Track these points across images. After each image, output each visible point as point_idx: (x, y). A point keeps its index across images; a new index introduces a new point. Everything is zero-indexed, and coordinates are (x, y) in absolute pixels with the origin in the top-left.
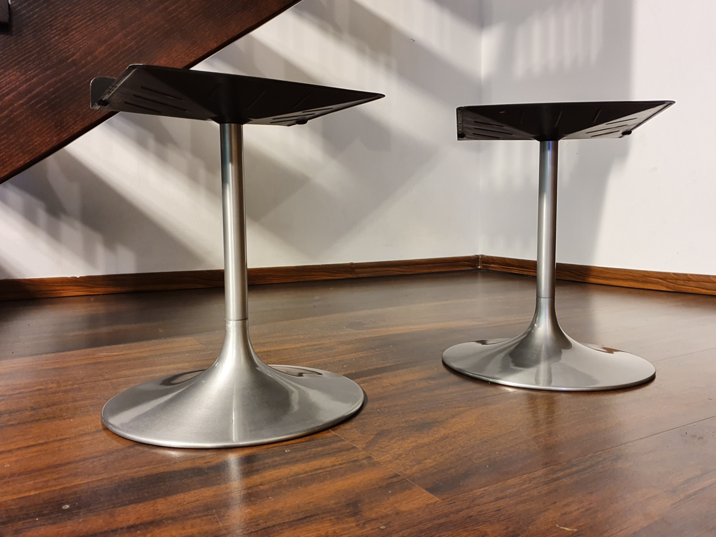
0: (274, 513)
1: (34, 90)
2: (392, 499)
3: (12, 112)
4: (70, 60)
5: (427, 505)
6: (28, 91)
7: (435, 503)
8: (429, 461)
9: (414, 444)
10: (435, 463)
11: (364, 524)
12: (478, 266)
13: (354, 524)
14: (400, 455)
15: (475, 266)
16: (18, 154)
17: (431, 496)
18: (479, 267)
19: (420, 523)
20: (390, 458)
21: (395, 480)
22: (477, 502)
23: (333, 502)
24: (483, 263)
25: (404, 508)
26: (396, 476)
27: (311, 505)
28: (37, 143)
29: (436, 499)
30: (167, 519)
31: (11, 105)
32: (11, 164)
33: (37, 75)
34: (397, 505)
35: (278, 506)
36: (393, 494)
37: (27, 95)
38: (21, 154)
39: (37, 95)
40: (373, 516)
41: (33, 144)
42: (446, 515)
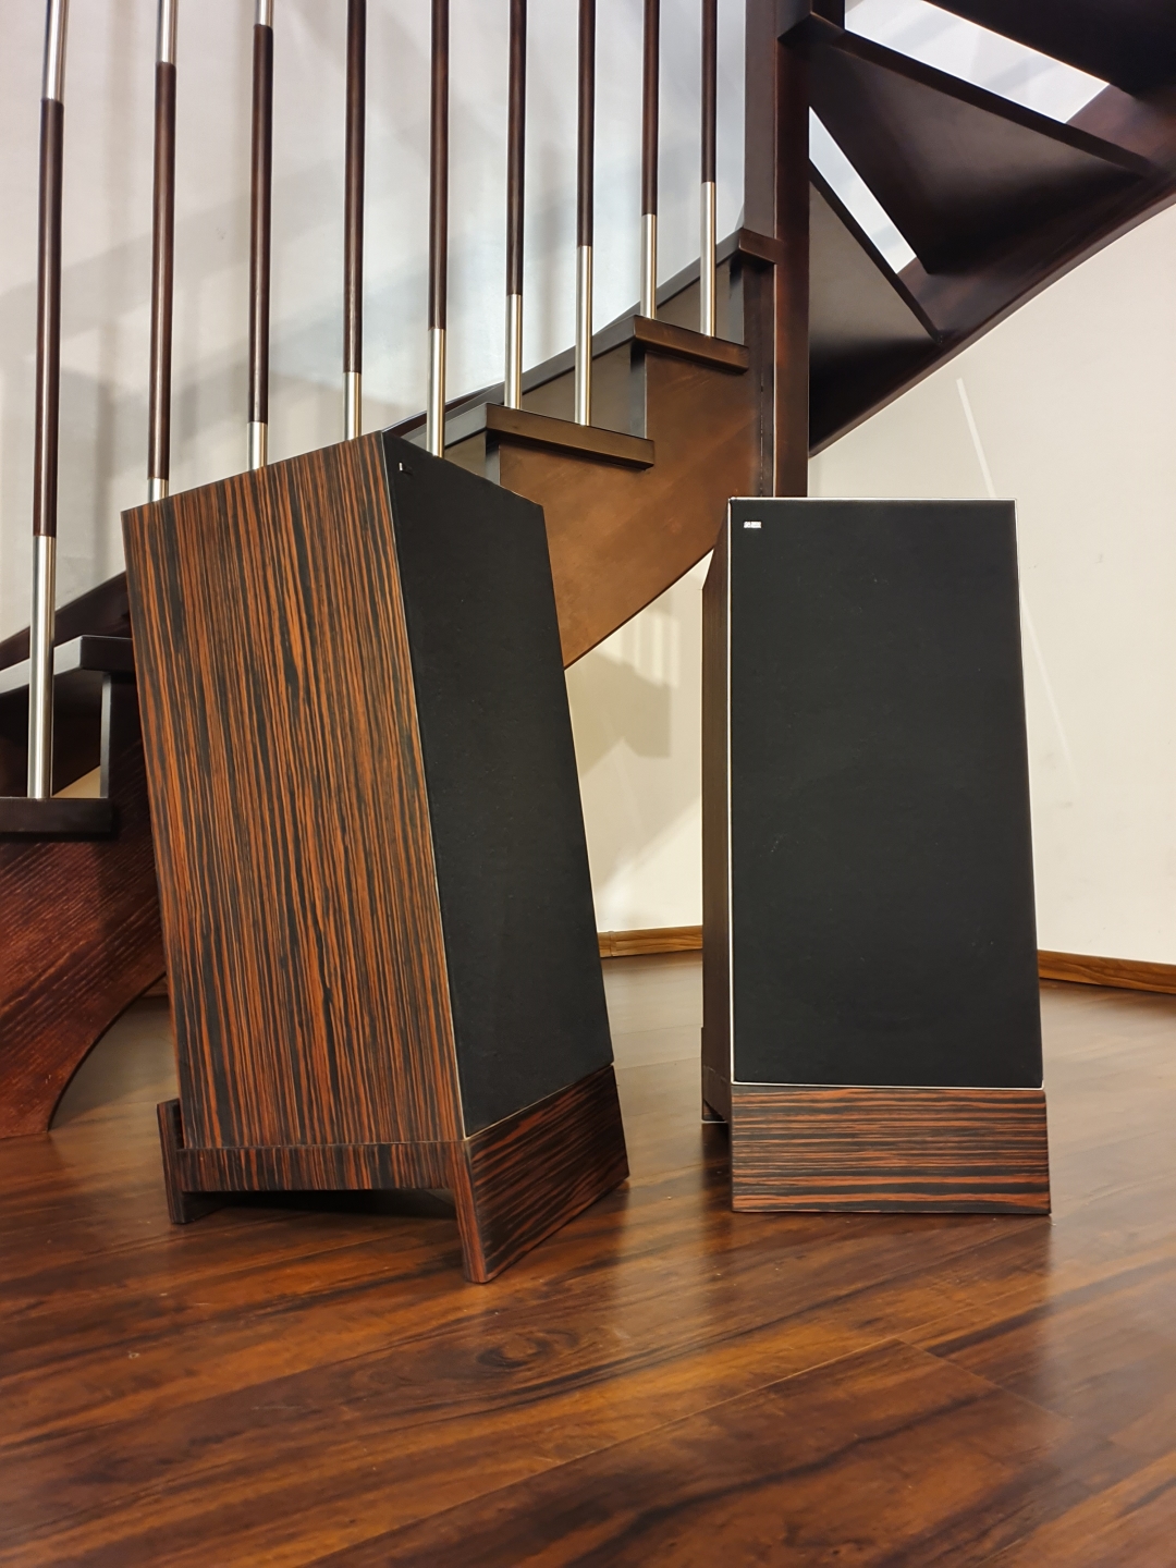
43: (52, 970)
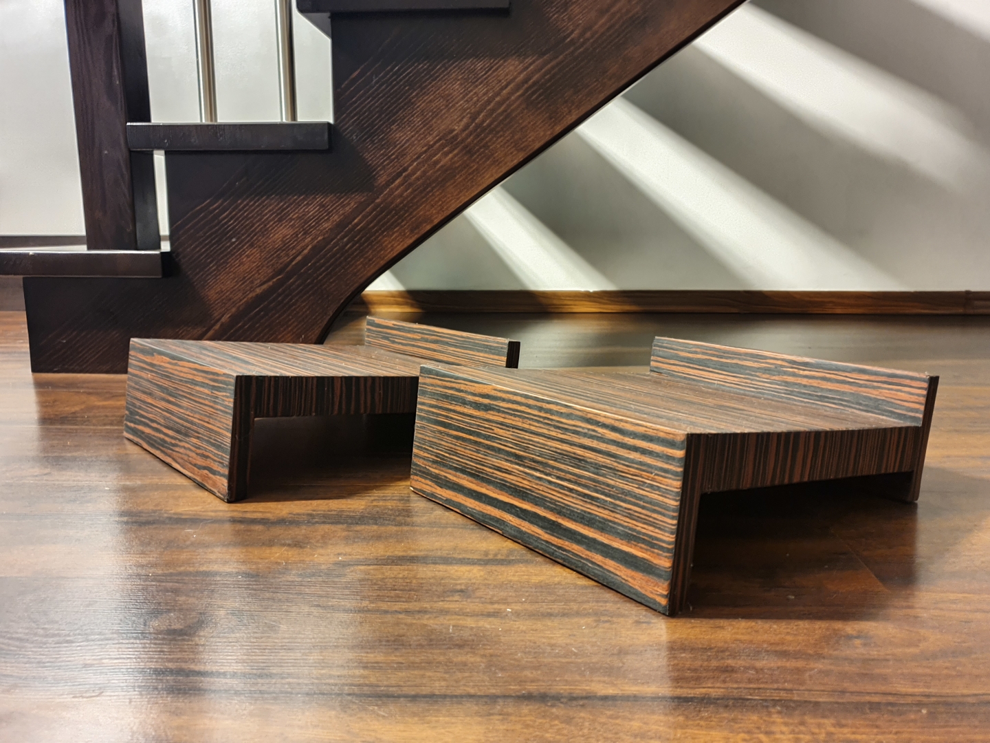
1: (530, 80)
3: (509, 106)
4: (568, 40)
6: (526, 81)
11: (771, 588)
16: (511, 153)
17: (879, 583)
28: (530, 139)
29: (882, 588)
31: (508, 98)
32: (506, 163)
33: (534, 62)
36: (828, 570)
37: (523, 86)
38: (515, 152)
39: (534, 84)
41: (526, 140)
43: (299, 258)
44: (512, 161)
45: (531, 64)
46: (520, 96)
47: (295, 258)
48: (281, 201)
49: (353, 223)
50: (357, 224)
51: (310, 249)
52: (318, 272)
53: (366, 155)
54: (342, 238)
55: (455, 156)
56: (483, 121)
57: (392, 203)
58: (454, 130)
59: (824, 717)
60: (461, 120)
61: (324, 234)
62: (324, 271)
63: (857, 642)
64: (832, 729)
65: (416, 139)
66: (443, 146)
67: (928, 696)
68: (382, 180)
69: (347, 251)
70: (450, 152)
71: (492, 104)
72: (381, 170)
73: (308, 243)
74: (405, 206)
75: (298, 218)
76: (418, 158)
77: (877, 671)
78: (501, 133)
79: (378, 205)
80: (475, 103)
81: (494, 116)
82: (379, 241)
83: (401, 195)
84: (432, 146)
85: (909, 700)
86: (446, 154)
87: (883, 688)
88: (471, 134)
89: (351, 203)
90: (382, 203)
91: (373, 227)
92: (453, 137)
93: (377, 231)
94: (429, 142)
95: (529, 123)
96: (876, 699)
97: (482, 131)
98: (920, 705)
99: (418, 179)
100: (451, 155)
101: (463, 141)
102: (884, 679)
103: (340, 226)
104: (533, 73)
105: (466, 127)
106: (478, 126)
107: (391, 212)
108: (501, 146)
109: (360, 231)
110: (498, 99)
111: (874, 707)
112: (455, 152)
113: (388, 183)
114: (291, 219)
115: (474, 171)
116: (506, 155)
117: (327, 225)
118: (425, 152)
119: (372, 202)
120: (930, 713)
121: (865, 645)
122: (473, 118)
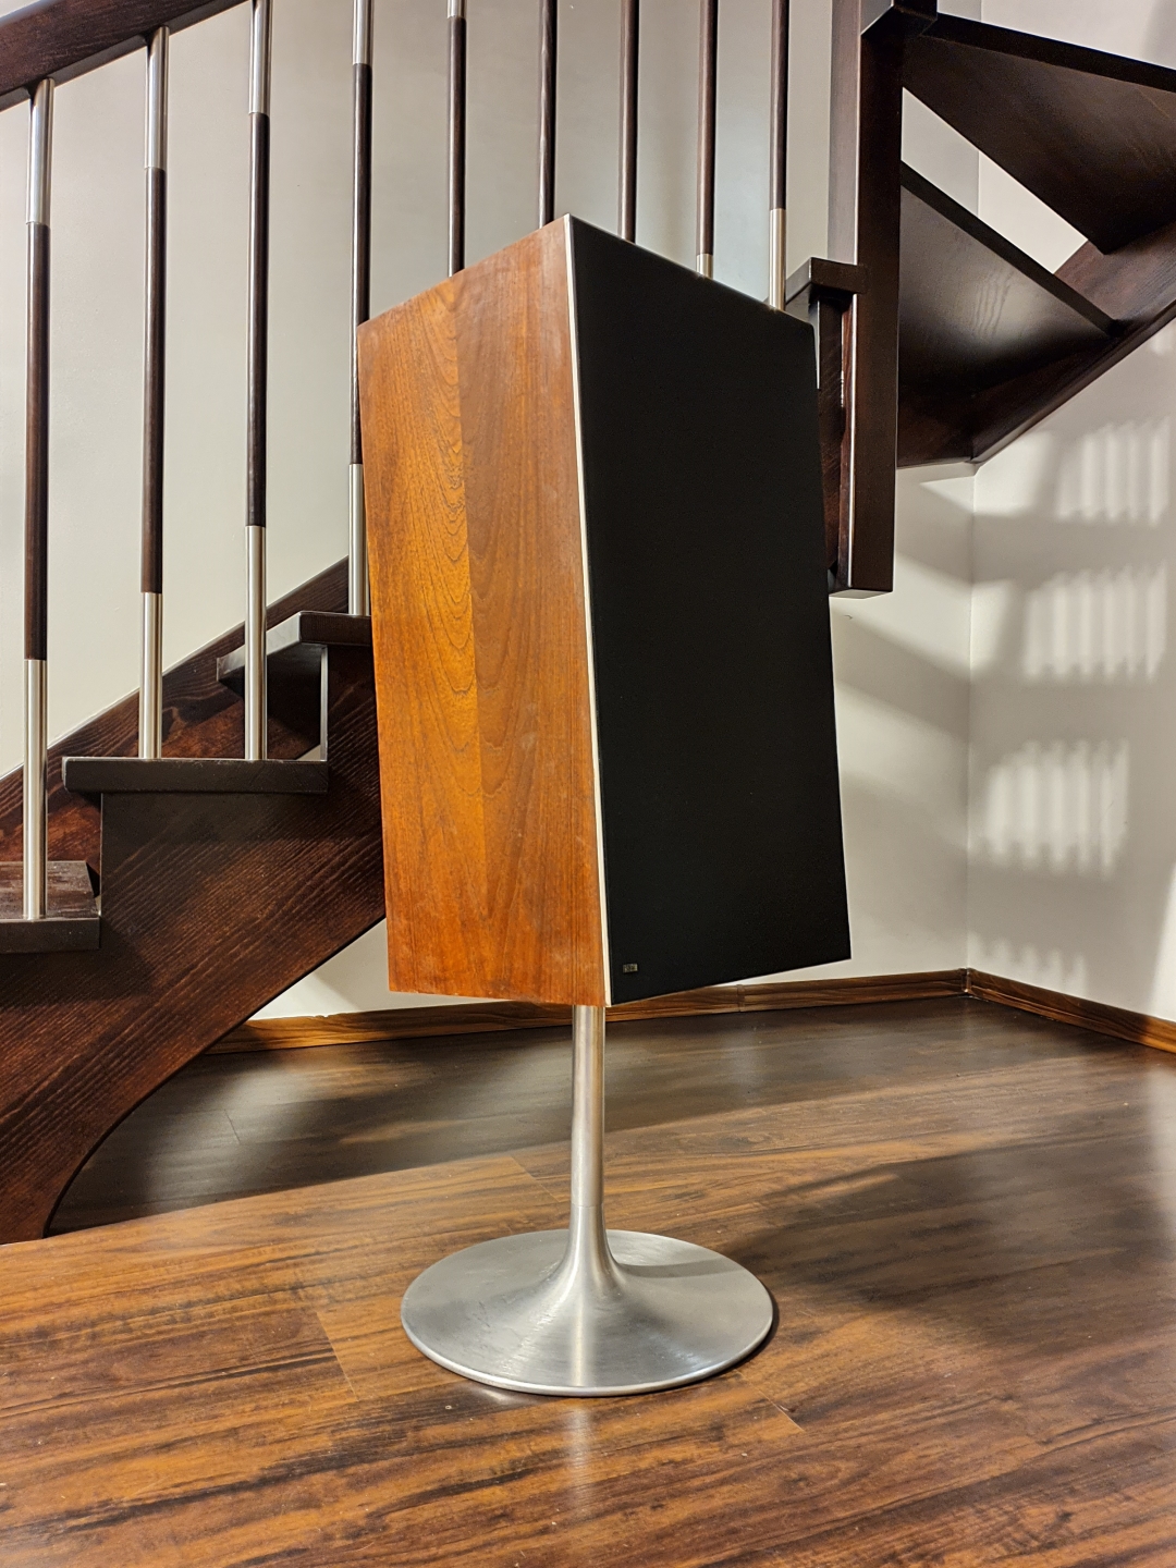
0: (643, 1431)
1: (347, 862)
2: (757, 1426)
3: (323, 891)
5: (790, 1436)
6: (342, 863)
7: (797, 1435)
8: (802, 1384)
9: (789, 1362)
10: (806, 1388)
11: (727, 1449)
12: (965, 988)
13: (717, 1449)
14: (771, 1375)
15: (959, 989)
17: (796, 1425)
18: (966, 991)
19: (779, 1454)
20: (760, 1379)
21: (762, 1405)
22: (840, 1436)
23: (699, 1424)
24: (973, 983)
25: (766, 1436)
26: (763, 1400)
27: (677, 1426)
29: (799, 1429)
30: (545, 1429)
34: (760, 1433)
35: (647, 1424)
36: (758, 1420)
37: (339, 868)
40: (736, 1442)
42: (806, 1448)
43: (46, 1083)
44: (326, 950)
45: (348, 846)
46: (334, 880)
47: (39, 1084)
48: (24, 1014)
49: (123, 1034)
50: (128, 1035)
51: (62, 1072)
52: (71, 1100)
53: (144, 952)
54: (106, 1054)
55: (257, 948)
56: (291, 910)
57: (175, 1006)
58: (258, 918)
59: (805, 1550)
60: (265, 908)
61: (83, 1050)
62: (79, 1097)
63: (802, 1484)
64: (813, 1558)
65: (208, 931)
66: (241, 938)
67: (855, 1516)
68: (161, 982)
69: (113, 1069)
70: (251, 943)
71: (303, 889)
72: (162, 968)
73: (57, 1066)
74: (192, 1009)
75: (49, 1033)
76: (209, 953)
77: (821, 1505)
78: (313, 920)
79: (158, 1010)
80: (282, 889)
81: (305, 901)
82: (157, 1053)
83: (186, 996)
84: (229, 938)
85: (846, 1522)
86: (247, 946)
87: (829, 1518)
88: (276, 922)
89: (120, 1010)
90: (161, 1007)
91: (149, 1038)
92: (255, 927)
93: (154, 1041)
94: (225, 933)
95: (346, 908)
96: (828, 1527)
97: (290, 920)
98: (854, 1524)
99: (209, 976)
100: (251, 948)
101: (267, 930)
102: (826, 1510)
103: (105, 1039)
104: (351, 854)
105: (272, 915)
106: (285, 913)
107: (174, 1016)
108: (313, 935)
109: (132, 1042)
110: (309, 883)
111: (829, 1533)
112: (257, 943)
113: (171, 984)
114: (36, 1037)
115: (279, 964)
116: (318, 945)
117: (87, 1039)
118: (220, 944)
119: (148, 1007)
120: (862, 1529)
121: (807, 1485)
122: (280, 905)
